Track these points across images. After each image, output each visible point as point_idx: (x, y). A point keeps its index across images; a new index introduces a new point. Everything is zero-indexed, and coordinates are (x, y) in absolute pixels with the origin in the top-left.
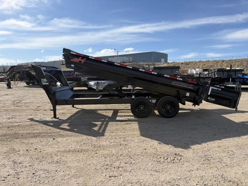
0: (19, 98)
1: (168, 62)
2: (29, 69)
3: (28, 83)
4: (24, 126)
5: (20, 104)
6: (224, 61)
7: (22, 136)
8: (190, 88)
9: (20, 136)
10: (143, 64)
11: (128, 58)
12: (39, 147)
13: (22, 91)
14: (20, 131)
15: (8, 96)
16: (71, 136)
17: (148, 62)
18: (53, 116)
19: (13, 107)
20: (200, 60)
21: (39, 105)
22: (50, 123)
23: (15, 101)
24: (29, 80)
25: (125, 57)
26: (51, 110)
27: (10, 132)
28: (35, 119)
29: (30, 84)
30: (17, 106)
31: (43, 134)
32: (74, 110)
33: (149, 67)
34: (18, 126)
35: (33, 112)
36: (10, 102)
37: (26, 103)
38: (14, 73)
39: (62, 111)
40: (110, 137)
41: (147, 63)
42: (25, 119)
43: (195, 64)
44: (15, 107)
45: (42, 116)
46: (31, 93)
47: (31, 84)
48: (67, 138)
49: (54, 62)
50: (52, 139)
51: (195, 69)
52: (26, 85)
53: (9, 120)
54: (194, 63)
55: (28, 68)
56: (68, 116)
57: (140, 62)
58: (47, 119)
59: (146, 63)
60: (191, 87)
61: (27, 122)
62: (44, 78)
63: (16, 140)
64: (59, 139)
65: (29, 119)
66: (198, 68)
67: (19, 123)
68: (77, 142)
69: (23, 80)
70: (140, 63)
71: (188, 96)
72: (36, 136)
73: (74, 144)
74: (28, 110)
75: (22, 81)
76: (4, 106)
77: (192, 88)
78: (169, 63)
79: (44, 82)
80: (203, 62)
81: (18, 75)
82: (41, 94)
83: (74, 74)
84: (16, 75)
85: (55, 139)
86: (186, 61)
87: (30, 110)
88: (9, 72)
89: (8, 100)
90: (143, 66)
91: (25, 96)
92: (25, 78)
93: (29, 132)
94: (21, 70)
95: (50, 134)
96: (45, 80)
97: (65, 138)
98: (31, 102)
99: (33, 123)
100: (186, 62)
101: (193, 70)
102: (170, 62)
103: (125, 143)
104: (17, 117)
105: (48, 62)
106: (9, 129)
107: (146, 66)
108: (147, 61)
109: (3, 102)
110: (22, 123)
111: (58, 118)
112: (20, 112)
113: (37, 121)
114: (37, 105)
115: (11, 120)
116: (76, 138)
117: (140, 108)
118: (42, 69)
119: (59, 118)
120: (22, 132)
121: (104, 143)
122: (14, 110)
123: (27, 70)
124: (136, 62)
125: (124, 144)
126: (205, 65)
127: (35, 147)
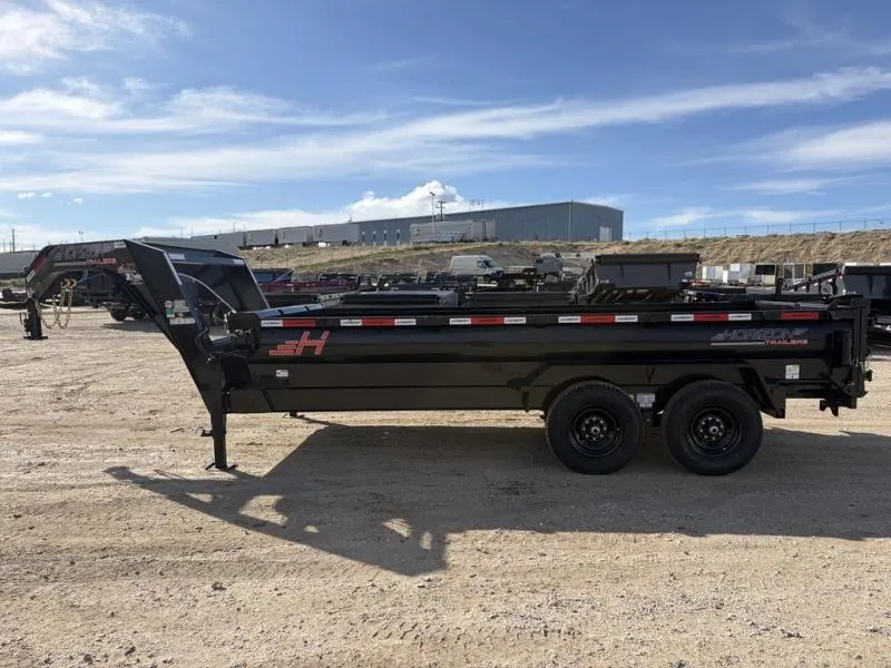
0: (79, 374)
1: (625, 238)
2: (114, 261)
3: (117, 315)
4: (87, 505)
5: (82, 401)
6: (833, 236)
7: (73, 563)
8: (793, 342)
9: (63, 566)
10: (535, 247)
11: (481, 224)
12: (148, 635)
13: (96, 346)
14: (64, 535)
15: (38, 364)
16: (297, 569)
17: (553, 239)
18: (210, 457)
19: (51, 414)
20: (742, 233)
21: (157, 404)
22: (197, 493)
23: (63, 385)
24: (122, 302)
25: (469, 222)
26: (204, 434)
27: (20, 541)
28: (136, 471)
29: (127, 318)
30: (69, 410)
31: (169, 558)
32: (299, 432)
33: (558, 256)
34: (63, 504)
35: (132, 435)
36: (42, 390)
37: (106, 395)
38: (55, 274)
39: (248, 434)
40: (480, 579)
41: (548, 244)
42: (95, 472)
43: (724, 248)
44: (61, 413)
45: (167, 455)
46: (127, 350)
47: (132, 319)
48: (280, 579)
49: (216, 237)
50: (208, 587)
51: (725, 264)
52: (113, 321)
53: (27, 477)
54: (721, 243)
55: (107, 255)
56: (276, 456)
57: (523, 240)
58: (189, 471)
59: (544, 243)
60: (799, 339)
61: (99, 489)
62: (176, 294)
63: (41, 588)
64: (243, 589)
65: (109, 471)
66: (736, 261)
67: (67, 494)
68: (329, 607)
69: (100, 301)
70: (523, 243)
71: (797, 377)
72: (133, 565)
73: (314, 621)
74: (109, 427)
75: (97, 307)
76: (16, 406)
77: (806, 342)
78: (628, 243)
79: (177, 316)
80: (756, 240)
81: (72, 283)
82: (166, 356)
83: (289, 281)
84: (65, 283)
85: (222, 589)
86: (690, 238)
87: (121, 427)
88: (33, 273)
89: (38, 382)
90: (534, 255)
91: (106, 365)
92: (111, 297)
93: (107, 541)
94: (84, 263)
95: (199, 557)
96: (180, 306)
97: (271, 584)
98: (125, 389)
99: (126, 490)
100: (693, 240)
101: (719, 269)
102: (634, 239)
103: (565, 620)
104: (62, 460)
105: (192, 238)
106: (19, 520)
107: (546, 254)
108: (550, 237)
109: (15, 391)
110: (77, 492)
111: (234, 466)
112: (75, 434)
113: (145, 483)
114: (149, 403)
115: (35, 475)
116: (320, 582)
117: (588, 431)
118: (170, 257)
119: (239, 469)
120: (76, 540)
121: (461, 620)
122: (54, 428)
123: (106, 261)
124: (509, 240)
125: (564, 629)
126: (762, 251)
127: (126, 637)
